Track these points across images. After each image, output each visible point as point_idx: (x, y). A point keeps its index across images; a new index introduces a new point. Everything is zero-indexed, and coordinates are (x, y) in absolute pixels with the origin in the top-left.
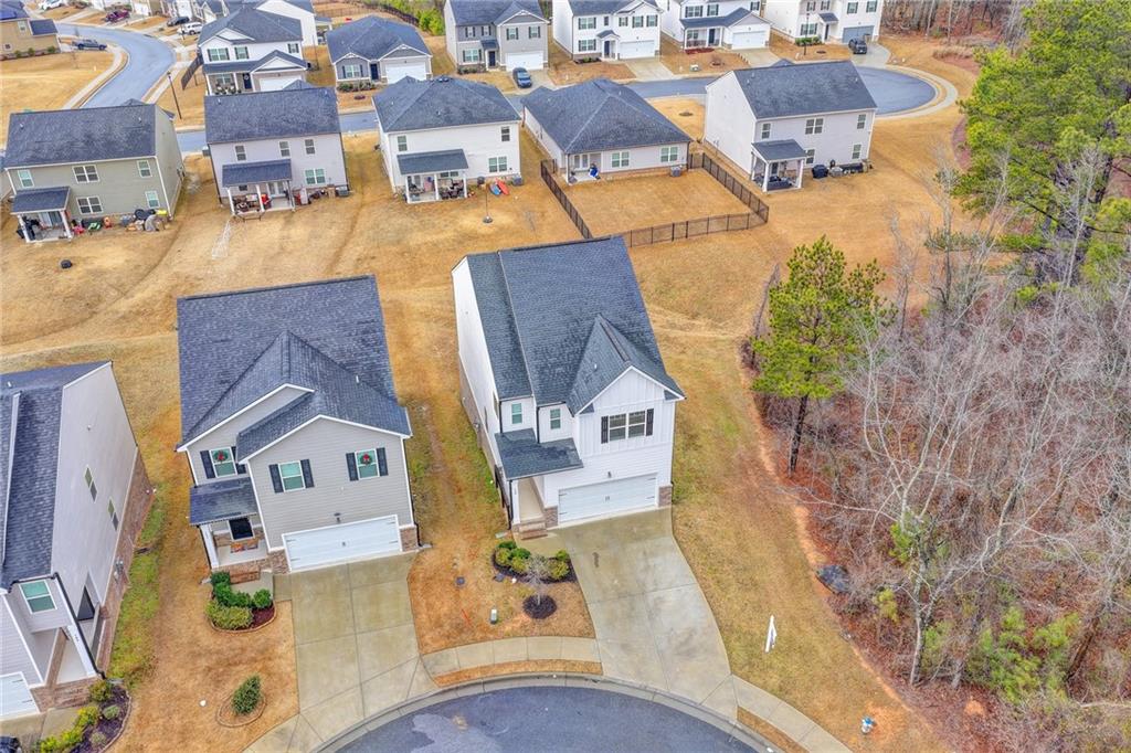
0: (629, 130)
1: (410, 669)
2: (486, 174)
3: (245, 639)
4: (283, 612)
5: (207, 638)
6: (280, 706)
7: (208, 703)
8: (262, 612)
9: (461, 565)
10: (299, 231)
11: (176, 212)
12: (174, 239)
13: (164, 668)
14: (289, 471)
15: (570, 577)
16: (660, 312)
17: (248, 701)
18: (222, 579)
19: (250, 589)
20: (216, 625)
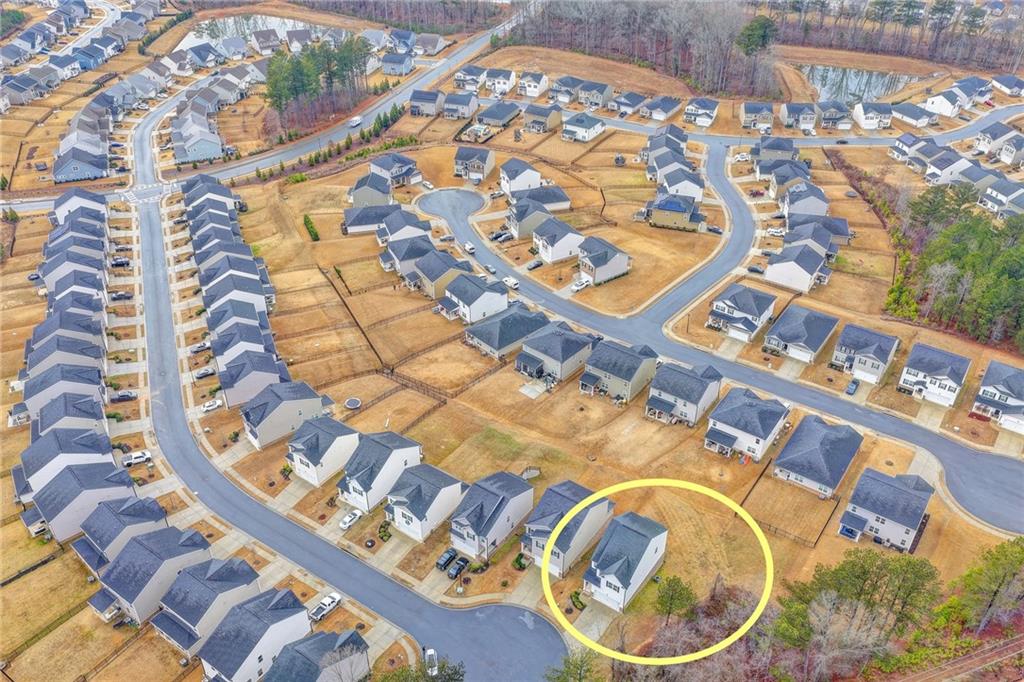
0: (811, 468)
1: (535, 602)
2: (745, 451)
3: (514, 571)
4: (526, 570)
5: (510, 565)
6: (509, 590)
7: (500, 579)
8: (522, 568)
9: (566, 589)
10: (658, 437)
11: (631, 401)
12: (620, 414)
13: (498, 566)
14: (541, 543)
15: (581, 610)
16: (723, 556)
17: (505, 584)
18: (521, 556)
19: (523, 561)
20: (513, 565)
